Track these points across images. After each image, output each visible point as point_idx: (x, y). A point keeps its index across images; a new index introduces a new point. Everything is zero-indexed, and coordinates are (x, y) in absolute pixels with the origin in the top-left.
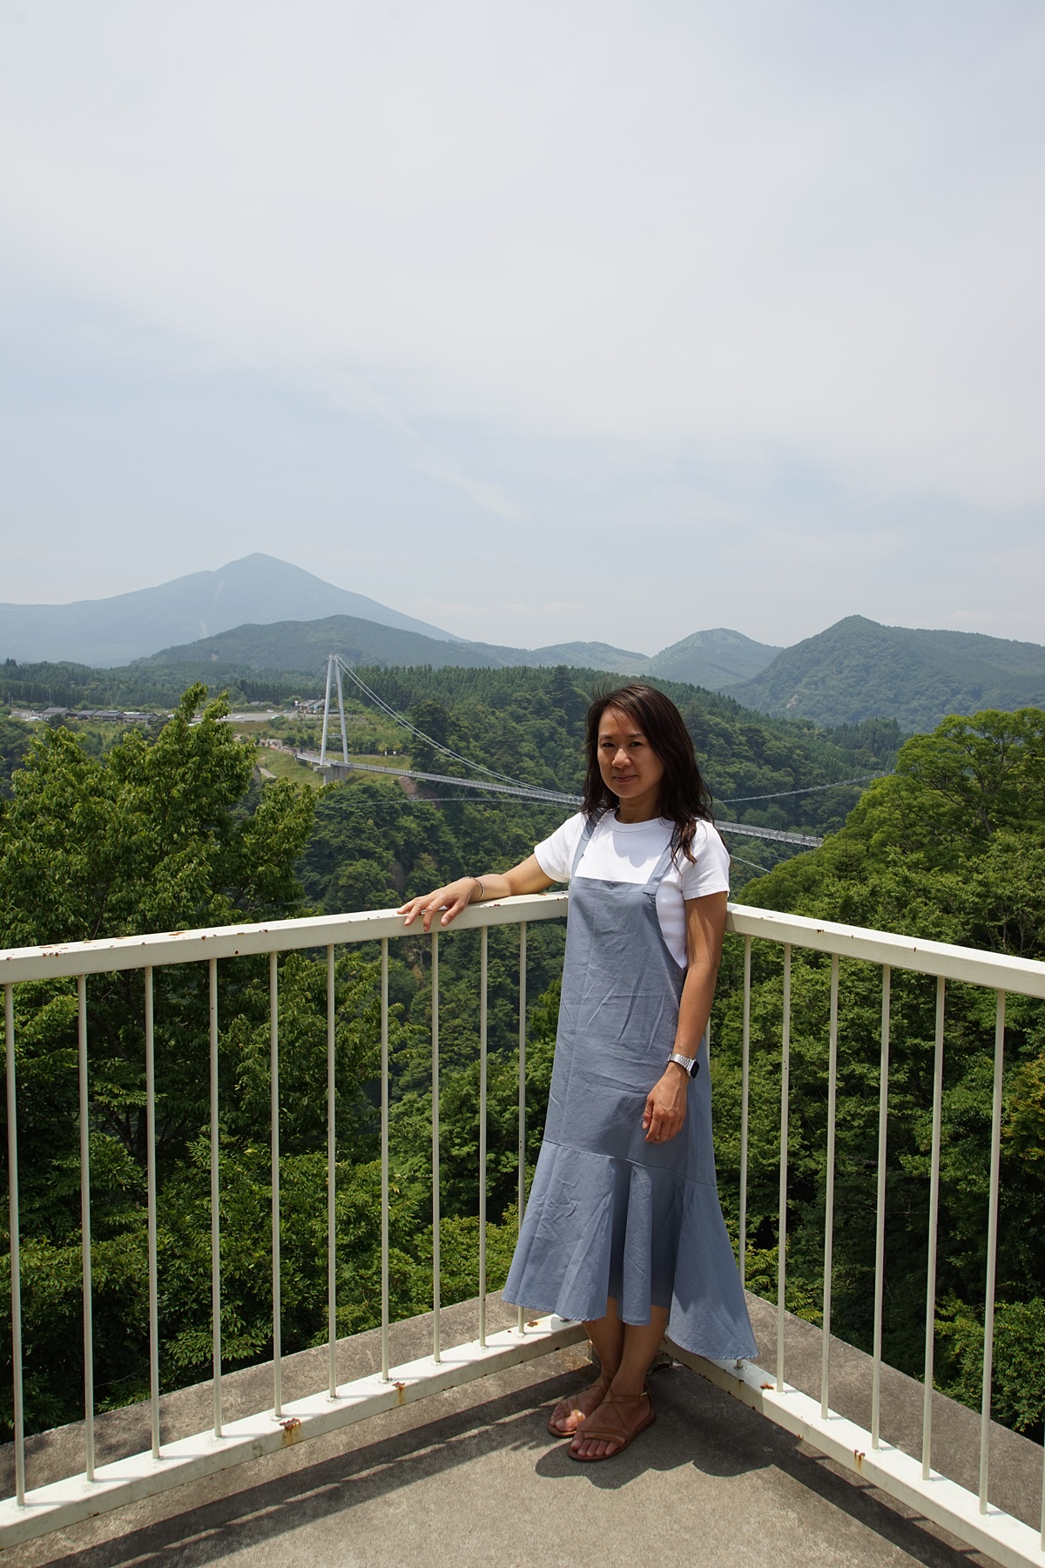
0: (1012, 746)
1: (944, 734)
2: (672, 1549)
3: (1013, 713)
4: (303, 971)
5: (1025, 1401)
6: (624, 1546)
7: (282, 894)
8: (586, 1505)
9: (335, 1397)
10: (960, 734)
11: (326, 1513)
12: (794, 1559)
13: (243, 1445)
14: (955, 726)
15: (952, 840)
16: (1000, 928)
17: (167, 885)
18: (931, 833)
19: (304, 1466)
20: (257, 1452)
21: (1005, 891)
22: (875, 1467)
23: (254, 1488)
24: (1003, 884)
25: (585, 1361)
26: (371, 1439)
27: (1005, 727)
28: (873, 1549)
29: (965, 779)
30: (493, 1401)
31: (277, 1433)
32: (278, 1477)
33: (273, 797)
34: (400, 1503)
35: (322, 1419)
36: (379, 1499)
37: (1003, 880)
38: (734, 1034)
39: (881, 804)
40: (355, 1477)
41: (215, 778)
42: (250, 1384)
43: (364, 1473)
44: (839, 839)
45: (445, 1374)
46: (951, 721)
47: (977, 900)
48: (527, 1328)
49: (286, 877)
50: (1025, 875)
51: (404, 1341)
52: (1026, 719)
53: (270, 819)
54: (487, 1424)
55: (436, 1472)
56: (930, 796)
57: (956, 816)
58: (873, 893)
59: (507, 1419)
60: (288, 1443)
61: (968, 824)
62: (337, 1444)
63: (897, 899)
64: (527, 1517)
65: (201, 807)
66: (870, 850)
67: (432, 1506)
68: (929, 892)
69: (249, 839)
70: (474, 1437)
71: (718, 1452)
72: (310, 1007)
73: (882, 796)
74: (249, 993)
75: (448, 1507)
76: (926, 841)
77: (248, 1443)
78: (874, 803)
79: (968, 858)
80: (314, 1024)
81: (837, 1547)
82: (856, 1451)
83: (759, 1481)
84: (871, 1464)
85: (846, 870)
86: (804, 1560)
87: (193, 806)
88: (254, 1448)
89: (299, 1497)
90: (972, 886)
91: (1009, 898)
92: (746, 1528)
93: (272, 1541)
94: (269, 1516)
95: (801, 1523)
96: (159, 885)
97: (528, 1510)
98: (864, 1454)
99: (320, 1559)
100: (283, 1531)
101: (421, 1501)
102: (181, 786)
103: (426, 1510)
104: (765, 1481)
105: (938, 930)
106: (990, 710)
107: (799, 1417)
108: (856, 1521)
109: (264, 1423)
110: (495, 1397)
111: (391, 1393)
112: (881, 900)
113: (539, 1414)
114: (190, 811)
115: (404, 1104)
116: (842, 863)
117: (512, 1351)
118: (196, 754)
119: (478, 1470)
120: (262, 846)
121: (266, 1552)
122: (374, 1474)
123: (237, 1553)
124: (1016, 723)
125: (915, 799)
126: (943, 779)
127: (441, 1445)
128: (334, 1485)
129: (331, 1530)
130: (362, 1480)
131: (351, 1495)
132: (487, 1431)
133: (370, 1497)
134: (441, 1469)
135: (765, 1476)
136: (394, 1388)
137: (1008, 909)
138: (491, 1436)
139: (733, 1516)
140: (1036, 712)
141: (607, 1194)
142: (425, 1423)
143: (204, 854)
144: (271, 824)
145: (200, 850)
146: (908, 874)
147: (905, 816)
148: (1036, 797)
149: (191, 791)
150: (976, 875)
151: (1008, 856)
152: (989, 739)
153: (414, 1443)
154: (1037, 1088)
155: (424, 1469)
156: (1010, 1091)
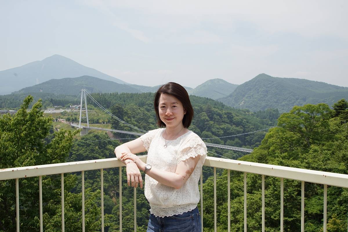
0: (316, 116)
1: (293, 113)
3: (316, 105)
4: (69, 196)
10: (299, 112)
14: (297, 110)
15: (297, 149)
18: (290, 146)
24: (314, 163)
27: (314, 110)
29: (301, 128)
33: (58, 136)
37: (314, 162)
38: (224, 218)
39: (272, 137)
41: (37, 129)
44: (259, 149)
46: (295, 108)
50: (322, 160)
52: (321, 107)
53: (57, 143)
56: (289, 134)
57: (298, 141)
61: (302, 143)
65: (31, 139)
66: (270, 153)
69: (49, 151)
72: (71, 209)
73: (273, 134)
74: (49, 205)
76: (288, 149)
78: (271, 137)
79: (302, 155)
80: (72, 215)
85: (261, 160)
87: (29, 139)
102: (25, 132)
106: (308, 104)
114: (27, 141)
116: (260, 158)
118: (30, 121)
120: (55, 153)
124: (318, 109)
125: (284, 135)
126: (293, 128)
140: (324, 105)
143: (33, 156)
144: (57, 145)
145: (31, 154)
146: (282, 160)
147: (281, 141)
148: (325, 134)
149: (28, 134)
150: (305, 160)
151: (315, 154)
152: (308, 114)
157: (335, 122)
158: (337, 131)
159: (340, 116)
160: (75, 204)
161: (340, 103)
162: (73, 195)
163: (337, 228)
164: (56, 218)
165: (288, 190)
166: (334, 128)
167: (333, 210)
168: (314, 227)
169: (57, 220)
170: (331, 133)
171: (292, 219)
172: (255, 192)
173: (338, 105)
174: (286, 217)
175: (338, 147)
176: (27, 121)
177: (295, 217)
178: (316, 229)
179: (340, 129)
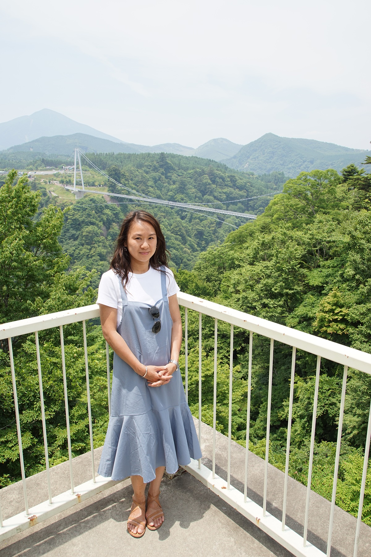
0: (323, 183)
1: (300, 179)
3: (324, 171)
4: (62, 279)
7: (53, 249)
9: (52, 503)
10: (306, 178)
13: (12, 530)
14: (304, 176)
15: (301, 217)
16: (317, 250)
17: (7, 249)
18: (294, 214)
19: (41, 528)
20: (19, 531)
21: (319, 237)
22: (264, 525)
24: (318, 234)
27: (322, 176)
29: (306, 195)
31: (26, 523)
33: (47, 213)
34: (79, 540)
35: (46, 513)
37: (319, 233)
39: (277, 204)
40: (61, 532)
41: (24, 207)
43: (65, 530)
44: (262, 217)
45: (97, 488)
46: (302, 174)
47: (309, 241)
49: (55, 243)
50: (326, 231)
52: (329, 173)
53: (47, 221)
56: (294, 201)
57: (303, 210)
58: (273, 238)
60: (31, 525)
61: (307, 211)
62: (55, 519)
63: (281, 240)
65: (19, 218)
66: (273, 221)
67: (91, 545)
68: (293, 238)
69: (40, 229)
72: (66, 292)
73: (278, 201)
74: (42, 288)
75: (98, 545)
76: (292, 217)
77: (14, 529)
78: (275, 204)
79: (307, 225)
80: (67, 299)
82: (257, 518)
83: (220, 524)
84: (262, 524)
85: (264, 229)
87: (16, 218)
88: (17, 530)
90: (308, 236)
91: (320, 239)
92: (214, 547)
96: (4, 249)
98: (260, 519)
101: (87, 543)
102: (11, 210)
103: (89, 547)
106: (316, 170)
107: (235, 502)
109: (21, 519)
111: (75, 499)
112: (276, 241)
114: (15, 220)
116: (263, 226)
118: (16, 198)
120: (46, 232)
122: (68, 530)
124: (325, 174)
125: (289, 202)
126: (299, 195)
127: (97, 514)
130: (64, 533)
131: (59, 542)
133: (66, 542)
137: (320, 243)
139: (209, 542)
140: (332, 170)
142: (91, 504)
143: (21, 236)
144: (47, 223)
145: (19, 235)
146: (285, 231)
147: (285, 208)
148: (331, 201)
149: (15, 212)
150: (309, 232)
151: (320, 224)
152: (315, 180)
153: (86, 514)
154: (326, 307)
155: (89, 526)
156: (318, 307)
157: (343, 188)
158: (343, 199)
159: (348, 182)
160: (70, 286)
161: (349, 168)
162: (66, 278)
163: (337, 301)
164: (50, 301)
165: (291, 262)
166: (341, 195)
167: (334, 283)
168: (314, 299)
169: (51, 304)
170: (337, 201)
171: (293, 291)
172: (257, 263)
173: (347, 170)
174: (287, 289)
175: (344, 217)
176: (13, 198)
177: (296, 289)
178: (316, 301)
179: (347, 196)
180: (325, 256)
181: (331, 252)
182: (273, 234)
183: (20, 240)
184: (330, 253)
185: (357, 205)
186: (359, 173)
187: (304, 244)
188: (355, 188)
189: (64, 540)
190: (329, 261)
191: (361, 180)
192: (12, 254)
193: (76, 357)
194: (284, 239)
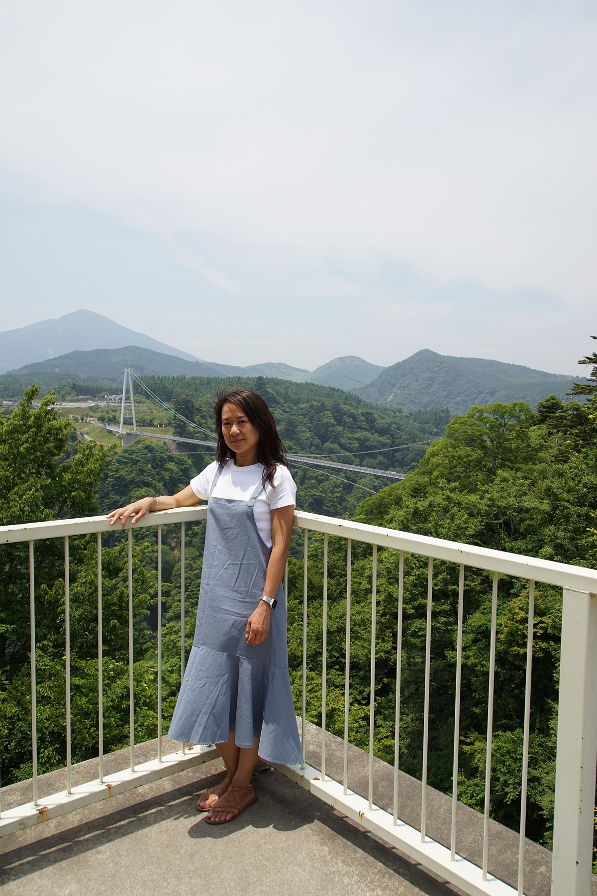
0: (509, 423)
1: (472, 416)
2: (257, 870)
3: (509, 405)
5: (511, 786)
6: (230, 870)
7: (86, 507)
8: (212, 848)
9: (70, 793)
10: (481, 416)
11: (62, 859)
12: (323, 873)
13: (13, 823)
14: (478, 412)
15: (477, 475)
16: (500, 524)
17: (16, 503)
18: (465, 471)
19: (52, 834)
20: (22, 827)
21: (502, 503)
22: (369, 820)
23: (21, 847)
24: (502, 499)
25: (222, 769)
26: (94, 817)
27: (505, 412)
28: (367, 865)
29: (483, 441)
30: (167, 793)
31: (34, 815)
32: (37, 840)
33: (82, 452)
34: (106, 851)
35: (62, 807)
36: (94, 850)
37: (502, 497)
39: (437, 455)
40: (82, 838)
41: (46, 441)
42: (27, 789)
43: (87, 836)
44: (415, 475)
45: (136, 779)
46: (476, 408)
47: (487, 509)
48: (186, 751)
49: (89, 497)
50: (514, 495)
51: (120, 761)
52: (516, 408)
53: (80, 465)
54: (162, 806)
55: (129, 833)
56: (464, 450)
57: (479, 462)
58: (430, 505)
59: (174, 803)
60: (41, 821)
61: (485, 466)
62: (74, 820)
63: (444, 508)
64: (178, 856)
65: (36, 457)
66: (432, 481)
67: (124, 853)
68: (462, 504)
69: (67, 476)
70: (153, 813)
71: (289, 816)
73: (438, 451)
75: (133, 853)
76: (462, 475)
77: (16, 822)
78: (434, 455)
79: (483, 485)
81: (348, 865)
82: (360, 812)
83: (311, 831)
84: (367, 819)
85: (417, 492)
86: (328, 873)
87: (32, 457)
88: (20, 824)
89: (48, 851)
90: (485, 501)
91: (505, 507)
92: (299, 857)
93: (28, 876)
94: (28, 862)
95: (330, 852)
96: (12, 503)
97: (178, 853)
98: (364, 814)
99: (55, 885)
100: (35, 871)
101: (118, 850)
102: (25, 445)
103: (120, 855)
104: (314, 831)
105: (466, 525)
106: (496, 403)
107: (331, 794)
108: (360, 851)
109: (28, 810)
110: (168, 791)
111: (104, 790)
112: (435, 509)
113: (192, 799)
114: (30, 460)
115: (167, 629)
116: (416, 489)
117: (177, 764)
118: (34, 427)
119: (154, 832)
120: (75, 481)
121: (24, 883)
122: (93, 837)
123: (6, 885)
124: (511, 410)
125: (456, 452)
126: (472, 441)
127: (134, 819)
128: (69, 843)
129: (63, 869)
130: (86, 840)
131: (78, 849)
132: (161, 810)
133: (88, 850)
134: (132, 832)
135: (314, 828)
136: (106, 787)
138: (163, 812)
139: (293, 851)
140: (522, 404)
141: (225, 674)
142: (126, 807)
143: (39, 485)
144: (80, 467)
145: (36, 483)
146: (449, 494)
147: (451, 462)
148: (522, 451)
149: (32, 448)
150: (487, 495)
151: (504, 484)
152: (496, 419)
153: (118, 818)
154: (518, 614)
155: (122, 832)
156: (505, 615)
157: (540, 432)
158: (541, 448)
159: (547, 422)
160: (109, 564)
161: (547, 401)
166: (538, 442)
168: (498, 602)
169: (77, 591)
170: (532, 451)
173: (545, 404)
175: (540, 474)
176: (30, 427)
177: (468, 585)
178: (501, 605)
179: (547, 444)
180: (513, 535)
181: (522, 528)
182: (430, 499)
183: (37, 490)
184: (522, 530)
185: (563, 457)
186: (565, 409)
187: (479, 514)
188: (558, 431)
189: (86, 847)
190: (519, 542)
191: (566, 419)
192: (23, 512)
193: (112, 676)
194: (447, 506)
